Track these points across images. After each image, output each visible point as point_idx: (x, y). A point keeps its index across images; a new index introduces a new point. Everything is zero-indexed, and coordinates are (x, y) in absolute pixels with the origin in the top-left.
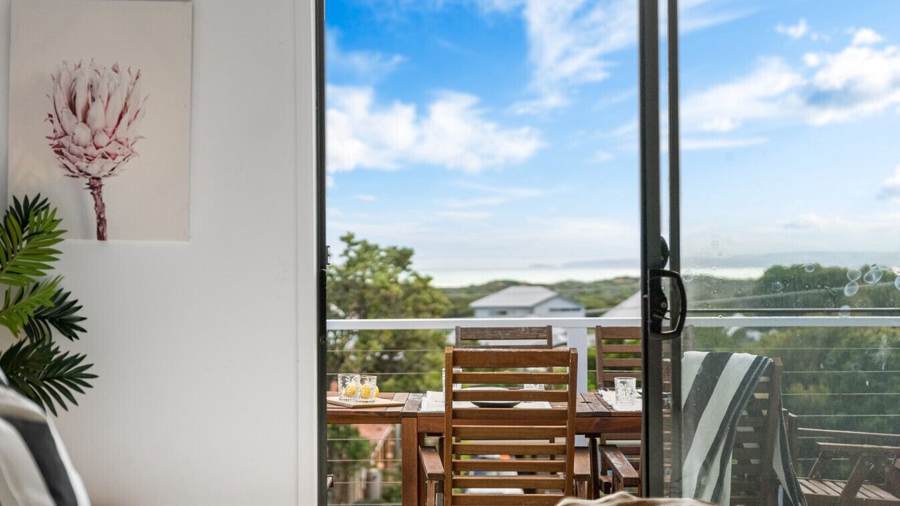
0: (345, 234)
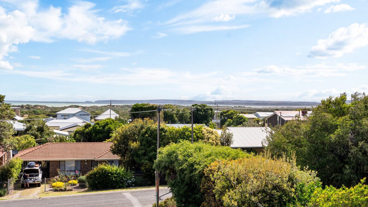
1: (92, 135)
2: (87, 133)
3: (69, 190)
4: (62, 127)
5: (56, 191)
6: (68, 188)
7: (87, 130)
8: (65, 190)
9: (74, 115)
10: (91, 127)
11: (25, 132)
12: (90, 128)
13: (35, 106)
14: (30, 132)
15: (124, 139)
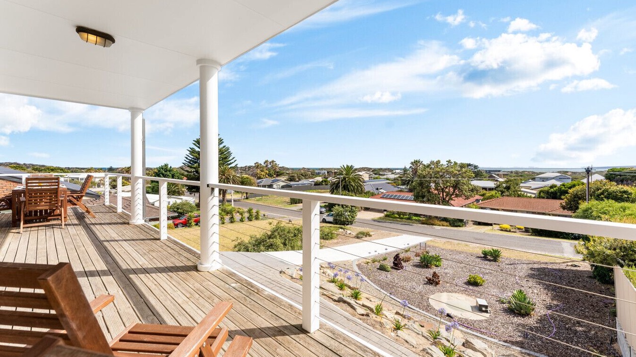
0: (448, 160)
1: (557, 194)
2: (552, 193)
3: (513, 232)
4: (533, 187)
5: (502, 230)
6: (512, 230)
7: (552, 190)
8: (510, 231)
9: (553, 178)
10: (557, 188)
11: (495, 189)
12: (555, 189)
13: (523, 172)
14: (499, 189)
15: (575, 198)
